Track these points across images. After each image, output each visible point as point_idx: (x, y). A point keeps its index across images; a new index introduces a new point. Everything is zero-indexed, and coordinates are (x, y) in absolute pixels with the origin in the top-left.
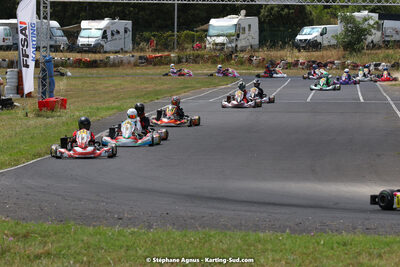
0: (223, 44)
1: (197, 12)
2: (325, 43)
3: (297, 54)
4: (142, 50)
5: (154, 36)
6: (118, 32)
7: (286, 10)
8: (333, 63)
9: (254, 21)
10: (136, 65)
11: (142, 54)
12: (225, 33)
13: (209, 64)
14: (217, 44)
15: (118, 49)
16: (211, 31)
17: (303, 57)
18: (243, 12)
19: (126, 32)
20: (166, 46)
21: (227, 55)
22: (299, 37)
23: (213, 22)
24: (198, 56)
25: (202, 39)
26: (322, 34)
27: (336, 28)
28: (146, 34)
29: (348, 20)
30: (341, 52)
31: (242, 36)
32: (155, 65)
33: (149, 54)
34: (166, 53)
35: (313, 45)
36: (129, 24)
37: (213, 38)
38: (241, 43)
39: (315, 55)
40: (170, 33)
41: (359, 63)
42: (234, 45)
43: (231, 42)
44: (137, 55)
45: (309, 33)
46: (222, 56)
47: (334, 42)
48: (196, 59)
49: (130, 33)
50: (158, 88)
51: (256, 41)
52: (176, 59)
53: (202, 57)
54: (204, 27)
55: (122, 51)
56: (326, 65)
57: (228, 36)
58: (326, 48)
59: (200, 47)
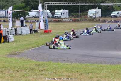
1: (85, 8)
2: (118, 16)
3: (111, 19)
4: (71, 18)
5: (74, 14)
6: (65, 13)
7: (108, 7)
9: (100, 10)
10: (69, 22)
12: (93, 13)
13: (88, 21)
14: (90, 16)
16: (89, 13)
17: (113, 19)
18: (97, 8)
20: (78, 17)
21: (93, 20)
22: (112, 14)
23: (89, 10)
25: (87, 15)
26: (118, 14)
28: (72, 14)
31: (97, 14)
32: (75, 21)
33: (73, 19)
34: (77, 19)
35: (115, 16)
36: (68, 11)
38: (97, 16)
39: (116, 19)
40: (78, 13)
42: (95, 16)
44: (70, 19)
45: (114, 13)
48: (85, 20)
49: (68, 13)
50: (75, 27)
51: (101, 15)
52: (80, 20)
53: (87, 19)
54: (87, 12)
55: (66, 18)
56: (119, 22)
57: (93, 14)
58: (119, 17)
59: (86, 17)
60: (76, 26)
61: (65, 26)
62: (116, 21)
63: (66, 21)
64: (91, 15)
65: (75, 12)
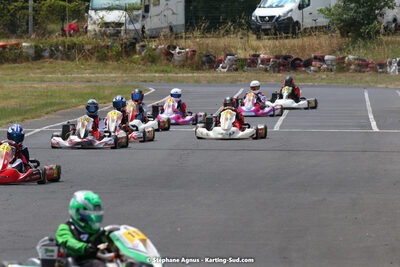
0: (119, 24)
2: (307, 23)
3: (256, 44)
8: (321, 59)
13: (93, 62)
14: (107, 25)
17: (265, 48)
20: (15, 27)
22: (259, 12)
24: (72, 47)
25: (80, 14)
26: (301, 7)
30: (336, 39)
31: (153, 10)
34: (13, 41)
37: (101, 13)
38: (153, 22)
39: (289, 45)
40: (21, 2)
41: (370, 59)
42: (138, 26)
43: (133, 20)
45: (278, 4)
46: (117, 47)
47: (323, 21)
48: (69, 53)
51: (179, 19)
52: (32, 52)
53: (80, 48)
56: (308, 64)
57: (128, 9)
58: (309, 32)
59: (76, 30)
62: (286, 58)
64: (113, 16)
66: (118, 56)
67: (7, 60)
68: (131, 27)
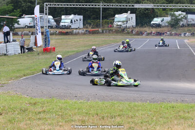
0: (121, 25)
1: (110, 12)
2: (163, 25)
3: (152, 29)
4: (87, 28)
5: (92, 22)
6: (77, 20)
7: (147, 11)
8: (167, 33)
9: (134, 16)
10: (84, 34)
11: (87, 29)
12: (121, 20)
13: (115, 34)
14: (118, 25)
15: (77, 27)
16: (115, 20)
17: (154, 30)
18: (129, 12)
19: (80, 20)
20: (98, 26)
21: (122, 31)
22: (152, 22)
23: (116, 16)
24: (110, 30)
25: (112, 23)
26: (162, 21)
27: (168, 19)
28: (89, 21)
29: (172, 15)
30: (170, 28)
31: (128, 22)
32: (93, 34)
33: (90, 29)
34: (97, 29)
35: (158, 26)
36: (81, 17)
37: (117, 23)
38: (128, 25)
39: (159, 30)
40: (99, 20)
41: (177, 33)
42: (125, 26)
43: (124, 24)
44: (85, 30)
45: (157, 21)
47: (167, 24)
48: (110, 32)
49: (82, 21)
51: (134, 24)
52: (101, 31)
53: (112, 30)
54: (113, 18)
55: (79, 28)
56: (163, 34)
57: (123, 22)
58: (163, 27)
59: (111, 27)
60: (95, 41)
61: (78, 42)
62: (158, 33)
63: (79, 32)
64: (119, 23)
65: (94, 19)
66: (120, 32)
67: (95, 33)
68: (123, 26)
